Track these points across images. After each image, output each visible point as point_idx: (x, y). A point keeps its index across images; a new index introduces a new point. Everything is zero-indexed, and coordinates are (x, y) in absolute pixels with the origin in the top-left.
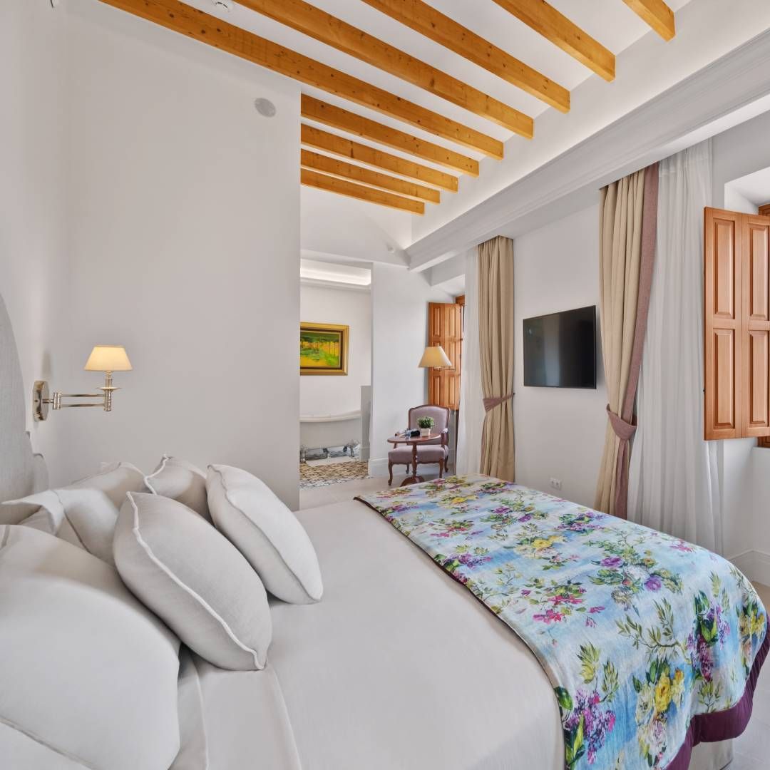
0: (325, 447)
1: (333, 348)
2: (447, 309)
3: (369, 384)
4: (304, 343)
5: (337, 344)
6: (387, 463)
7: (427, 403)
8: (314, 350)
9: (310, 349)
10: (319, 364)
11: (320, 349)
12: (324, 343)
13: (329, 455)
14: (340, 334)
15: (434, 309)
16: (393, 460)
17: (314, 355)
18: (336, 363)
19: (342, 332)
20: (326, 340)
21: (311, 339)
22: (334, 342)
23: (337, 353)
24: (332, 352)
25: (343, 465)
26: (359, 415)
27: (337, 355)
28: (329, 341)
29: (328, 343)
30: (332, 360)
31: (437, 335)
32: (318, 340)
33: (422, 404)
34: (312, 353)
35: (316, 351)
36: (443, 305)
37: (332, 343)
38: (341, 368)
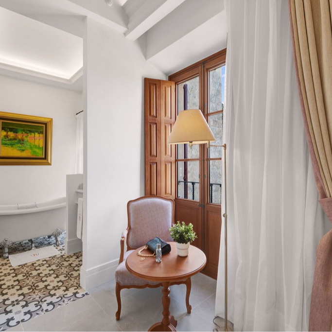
0: (29, 238)
1: (38, 139)
2: (163, 87)
3: (81, 172)
4: (9, 133)
5: (41, 135)
6: (114, 285)
7: (143, 195)
8: (20, 140)
9: (15, 139)
10: (24, 154)
11: (26, 139)
12: (29, 134)
13: (33, 245)
14: (44, 126)
15: (150, 86)
16: (122, 283)
17: (20, 145)
18: (40, 154)
19: (46, 124)
20: (31, 132)
21: (17, 130)
22: (39, 133)
23: (41, 143)
24: (37, 143)
25: (48, 262)
26: (64, 204)
27: (41, 145)
28: (34, 132)
29: (33, 134)
30: (37, 150)
31: (153, 116)
32: (24, 131)
33: (139, 197)
34: (17, 143)
35: (21, 141)
36: (159, 81)
37: (37, 135)
38: (46, 158)
